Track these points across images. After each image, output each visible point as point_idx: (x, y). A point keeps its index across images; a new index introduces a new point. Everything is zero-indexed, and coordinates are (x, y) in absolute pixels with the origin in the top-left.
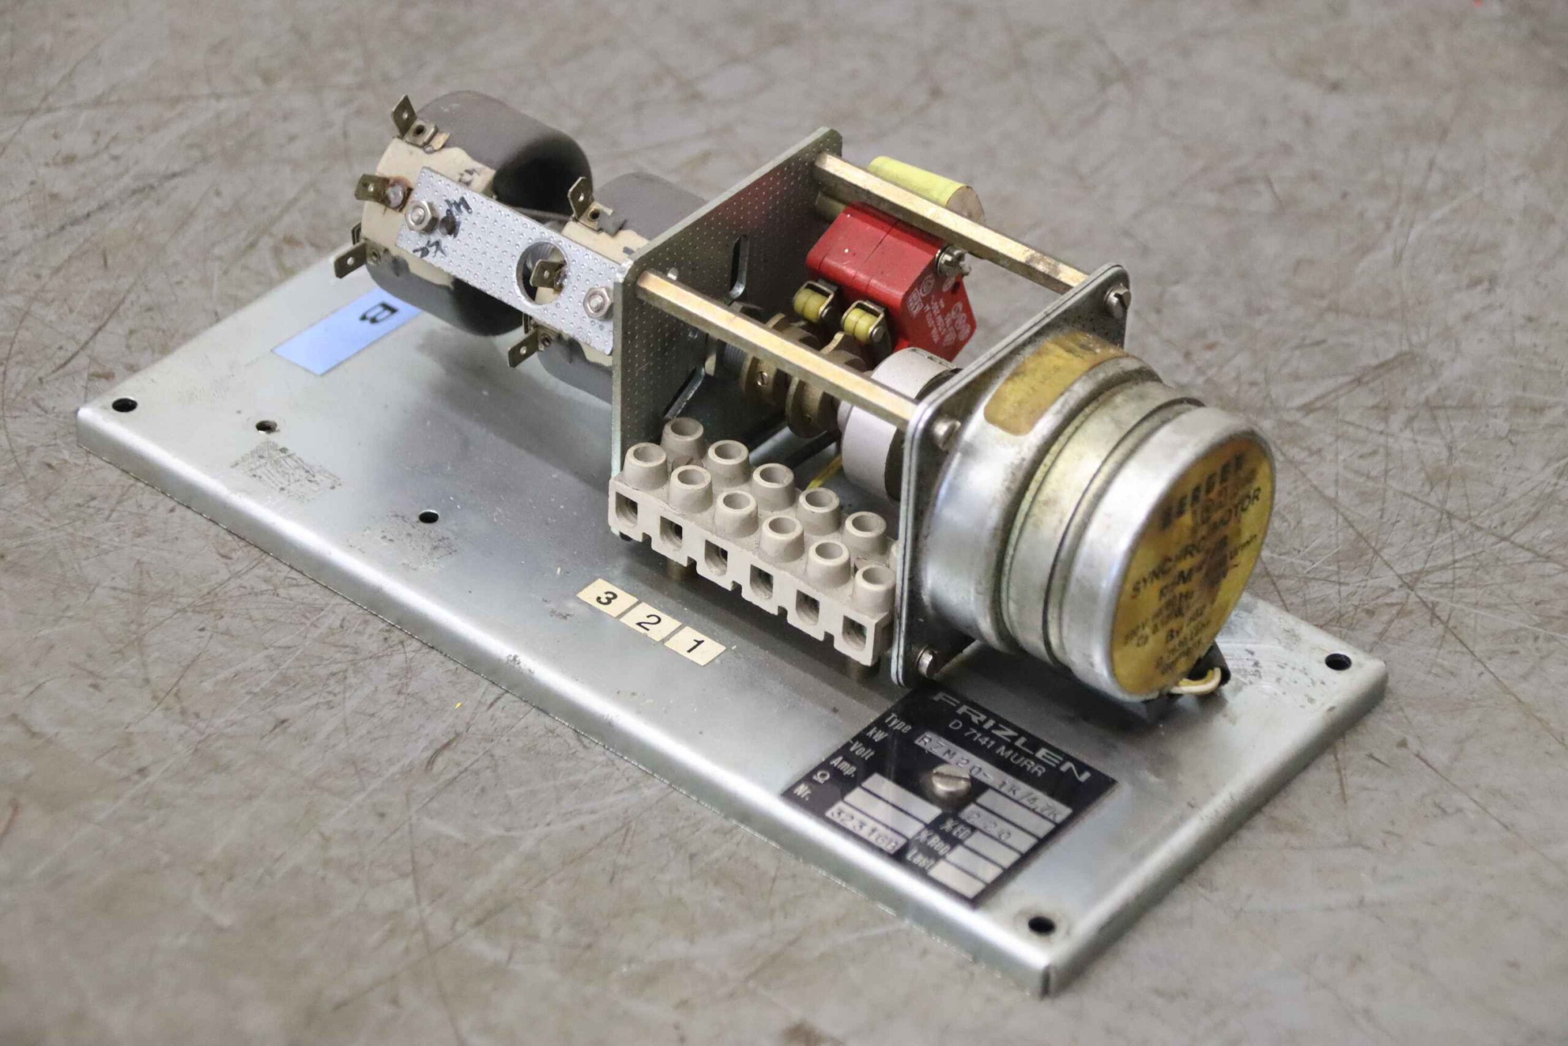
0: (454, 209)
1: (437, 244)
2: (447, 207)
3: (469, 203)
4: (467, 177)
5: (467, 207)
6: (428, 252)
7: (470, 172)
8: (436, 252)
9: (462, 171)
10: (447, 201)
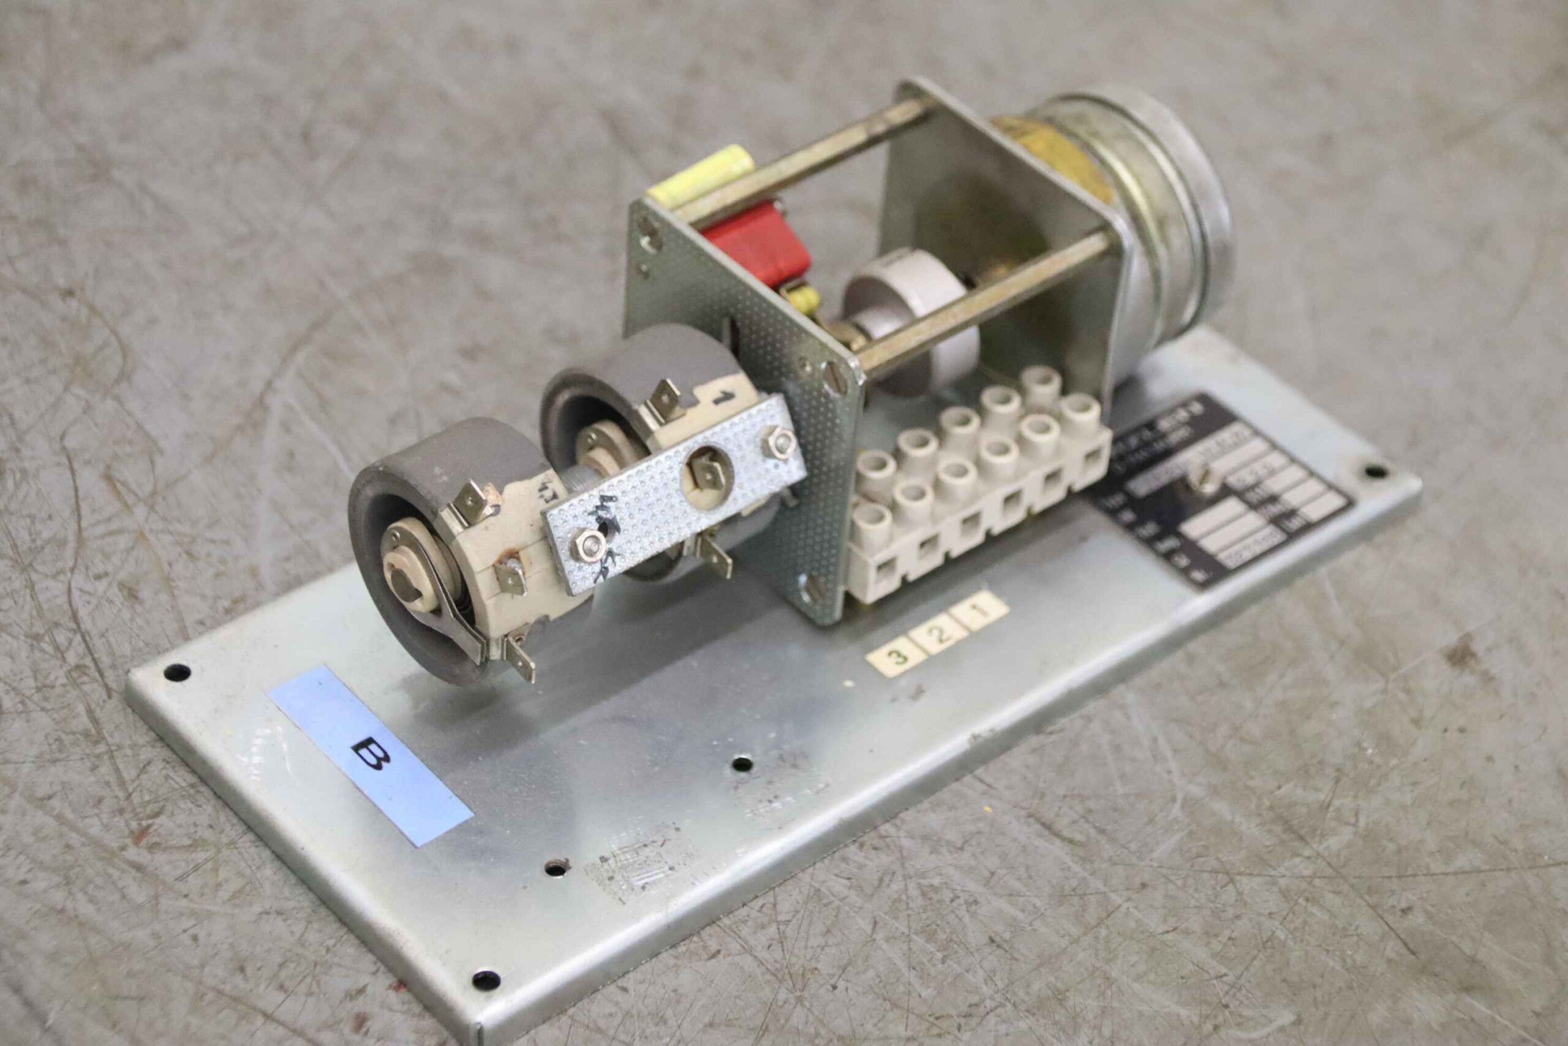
0: (601, 513)
1: (610, 553)
2: (595, 517)
3: (609, 494)
4: (548, 494)
5: (611, 499)
6: (606, 568)
7: (544, 488)
8: (614, 561)
9: (539, 495)
10: (591, 514)
